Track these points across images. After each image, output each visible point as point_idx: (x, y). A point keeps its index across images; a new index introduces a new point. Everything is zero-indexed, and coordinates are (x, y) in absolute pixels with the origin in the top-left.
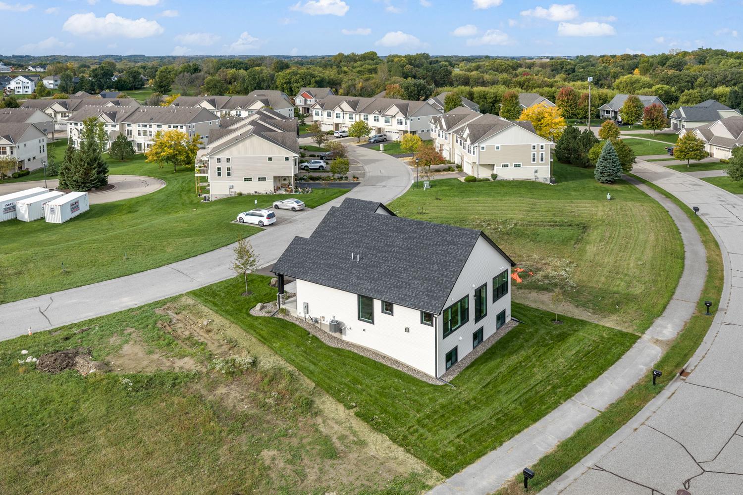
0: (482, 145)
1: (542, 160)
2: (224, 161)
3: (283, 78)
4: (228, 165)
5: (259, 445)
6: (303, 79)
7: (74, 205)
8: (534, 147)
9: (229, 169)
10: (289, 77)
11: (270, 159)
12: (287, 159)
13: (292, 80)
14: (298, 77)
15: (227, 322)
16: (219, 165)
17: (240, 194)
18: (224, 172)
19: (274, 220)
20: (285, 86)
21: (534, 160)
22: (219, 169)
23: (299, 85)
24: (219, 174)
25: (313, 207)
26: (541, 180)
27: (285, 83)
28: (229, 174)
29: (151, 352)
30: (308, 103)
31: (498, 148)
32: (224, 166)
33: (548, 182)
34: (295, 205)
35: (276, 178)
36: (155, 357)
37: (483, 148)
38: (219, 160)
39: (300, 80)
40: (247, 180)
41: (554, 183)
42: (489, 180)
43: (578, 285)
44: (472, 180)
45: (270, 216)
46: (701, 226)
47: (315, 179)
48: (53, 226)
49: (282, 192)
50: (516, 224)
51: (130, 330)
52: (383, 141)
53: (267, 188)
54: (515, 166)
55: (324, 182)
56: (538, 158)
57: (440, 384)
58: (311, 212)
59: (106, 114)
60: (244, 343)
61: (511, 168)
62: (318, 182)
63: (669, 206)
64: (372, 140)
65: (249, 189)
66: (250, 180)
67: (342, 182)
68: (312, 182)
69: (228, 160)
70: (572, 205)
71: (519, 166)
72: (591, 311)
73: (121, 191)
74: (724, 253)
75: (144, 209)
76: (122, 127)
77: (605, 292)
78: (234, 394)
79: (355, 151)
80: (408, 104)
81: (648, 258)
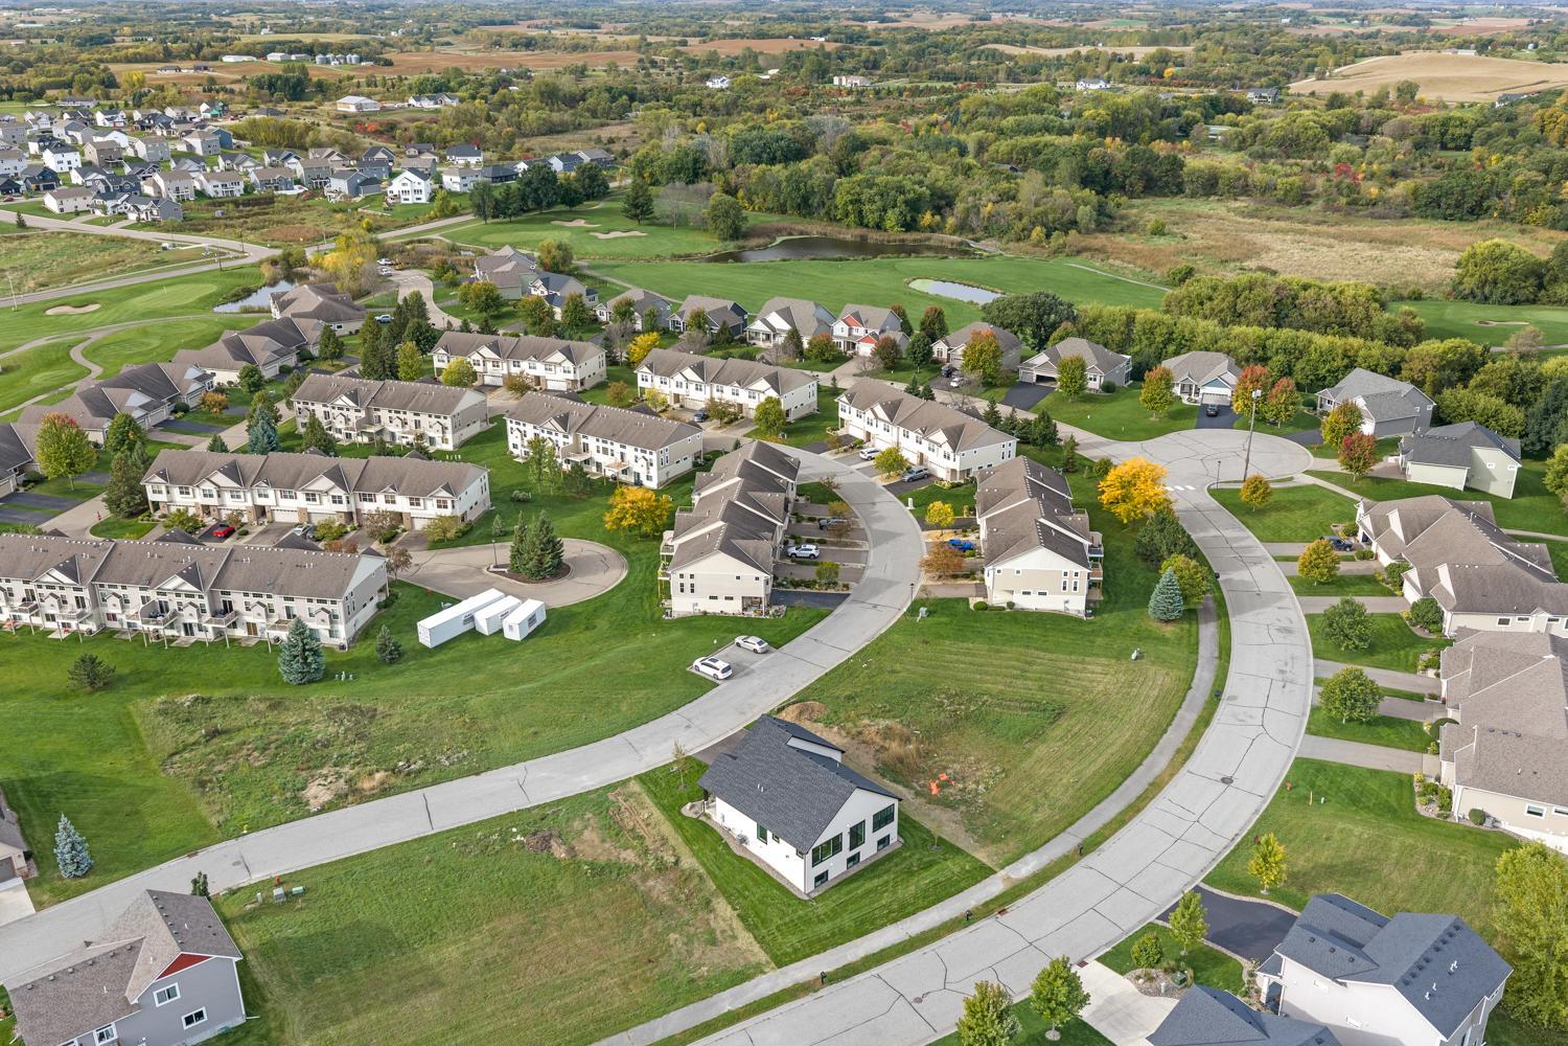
0: (998, 568)
1: (1075, 589)
2: (686, 576)
3: (848, 192)
4: (692, 581)
5: (669, 929)
6: (882, 195)
7: (532, 619)
8: (1065, 574)
9: (692, 585)
10: (858, 189)
11: (738, 578)
12: (757, 579)
13: (863, 197)
14: (875, 189)
15: (662, 818)
16: (682, 581)
17: (705, 613)
18: (687, 588)
19: (730, 672)
20: (850, 207)
21: (1064, 588)
22: (682, 585)
23: (874, 207)
24: (682, 590)
25: (778, 647)
26: (1072, 612)
27: (851, 202)
28: (692, 591)
29: (603, 841)
30: (854, 333)
31: (1018, 572)
32: (687, 582)
33: (1082, 615)
34: (757, 647)
35: (745, 599)
36: (607, 845)
37: (999, 571)
38: (682, 576)
39: (877, 198)
40: (712, 598)
41: (1090, 615)
42: (1004, 609)
43: (986, 804)
44: (983, 607)
45: (724, 671)
46: (1205, 721)
47: (796, 584)
48: (512, 644)
49: (751, 613)
50: (984, 703)
51: (589, 815)
52: (923, 478)
53: (734, 608)
54: (1040, 594)
55: (806, 590)
56: (1070, 586)
57: (806, 898)
58: (775, 654)
59: (555, 419)
60: (672, 842)
61: (1034, 596)
62: (799, 590)
63: (1204, 676)
64: (906, 478)
65: (714, 607)
66: (716, 598)
67: (829, 591)
68: (792, 589)
69: (692, 576)
70: (1080, 666)
71: (1045, 594)
72: (976, 837)
73: (578, 579)
74: (1183, 771)
75: (602, 624)
76: (576, 439)
77: (1006, 816)
78: (659, 887)
79: (874, 504)
80: (963, 426)
81: (1088, 772)
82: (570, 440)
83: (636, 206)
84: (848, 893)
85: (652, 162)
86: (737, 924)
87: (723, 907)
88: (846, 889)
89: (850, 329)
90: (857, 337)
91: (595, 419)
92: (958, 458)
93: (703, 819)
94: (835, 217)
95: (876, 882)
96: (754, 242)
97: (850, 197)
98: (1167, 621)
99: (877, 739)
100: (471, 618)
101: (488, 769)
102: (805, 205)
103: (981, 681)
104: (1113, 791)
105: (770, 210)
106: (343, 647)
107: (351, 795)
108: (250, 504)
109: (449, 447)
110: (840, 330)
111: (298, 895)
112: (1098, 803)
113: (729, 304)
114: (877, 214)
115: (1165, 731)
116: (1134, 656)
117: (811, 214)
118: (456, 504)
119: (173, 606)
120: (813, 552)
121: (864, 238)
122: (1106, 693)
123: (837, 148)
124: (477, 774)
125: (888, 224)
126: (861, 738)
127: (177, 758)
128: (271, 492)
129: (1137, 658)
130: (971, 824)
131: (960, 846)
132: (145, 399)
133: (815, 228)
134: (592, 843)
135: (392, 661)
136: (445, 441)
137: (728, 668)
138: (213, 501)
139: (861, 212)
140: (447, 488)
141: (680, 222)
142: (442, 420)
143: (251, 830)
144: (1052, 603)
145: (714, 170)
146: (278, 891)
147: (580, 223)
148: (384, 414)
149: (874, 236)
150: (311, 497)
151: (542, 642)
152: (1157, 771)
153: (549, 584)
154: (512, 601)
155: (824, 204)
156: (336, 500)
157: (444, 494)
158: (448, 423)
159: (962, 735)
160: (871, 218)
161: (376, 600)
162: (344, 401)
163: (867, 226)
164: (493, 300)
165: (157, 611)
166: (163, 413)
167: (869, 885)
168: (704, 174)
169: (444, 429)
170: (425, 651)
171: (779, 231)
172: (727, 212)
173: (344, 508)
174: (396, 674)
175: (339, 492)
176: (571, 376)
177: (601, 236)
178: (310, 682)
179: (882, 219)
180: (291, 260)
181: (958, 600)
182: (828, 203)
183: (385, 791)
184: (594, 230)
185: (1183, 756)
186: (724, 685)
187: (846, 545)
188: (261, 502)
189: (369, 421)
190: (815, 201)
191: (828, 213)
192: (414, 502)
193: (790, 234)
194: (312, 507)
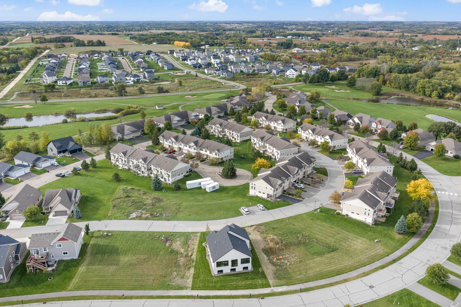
0: (344, 202)
1: (369, 215)
2: (253, 184)
3: (421, 84)
4: (255, 186)
5: (176, 271)
6: (433, 86)
7: (214, 187)
8: (366, 209)
9: (255, 187)
10: (425, 83)
11: (266, 188)
12: (271, 189)
13: (426, 86)
14: (431, 84)
15: (198, 244)
17: (257, 196)
18: (253, 188)
19: (248, 213)
20: (421, 89)
21: (365, 214)
22: (252, 187)
23: (429, 90)
25: (268, 209)
26: (368, 223)
27: (422, 87)
28: (255, 189)
29: (180, 245)
31: (350, 205)
32: (254, 186)
33: (371, 224)
34: (261, 208)
35: (268, 194)
36: (180, 246)
37: (344, 204)
38: (252, 184)
39: (431, 87)
40: (259, 192)
41: (374, 225)
42: (345, 216)
43: (286, 268)
44: (339, 214)
45: (246, 212)
46: (383, 267)
47: (289, 194)
48: (207, 192)
49: (269, 199)
50: (312, 241)
51: (183, 238)
52: (359, 173)
53: (265, 196)
54: (357, 214)
55: (291, 197)
56: (367, 214)
57: (214, 275)
58: (266, 211)
59: (260, 137)
60: (194, 251)
61: (355, 214)
62: (289, 196)
63: (397, 254)
64: (353, 172)
65: (260, 195)
66: (260, 192)
67: (297, 199)
68: (287, 196)
69: (255, 185)
70: (355, 239)
71: (359, 214)
72: (274, 276)
73: (236, 180)
74: (360, 279)
75: (231, 193)
76: (264, 144)
77: (289, 273)
78: (183, 260)
79: (336, 177)
80: (375, 159)
81: (326, 270)
82: (262, 144)
83: (350, 83)
84: (225, 278)
85: (363, 71)
86: (192, 276)
87: (192, 271)
88: (226, 277)
89: (377, 126)
90: (378, 128)
91: (270, 139)
92: (369, 168)
93: (205, 247)
94: (416, 92)
95: (235, 278)
96: (383, 97)
97: (421, 86)
98: (400, 234)
99: (269, 241)
100: (200, 184)
101: (172, 220)
102: (407, 87)
103: (318, 235)
104: (329, 277)
105: (396, 88)
106: (170, 184)
107: (139, 218)
108: (178, 146)
109: (239, 141)
110: (374, 125)
111: (109, 236)
112: (321, 279)
113: (347, 113)
114: (430, 92)
115: (365, 266)
116: (376, 241)
117: (409, 90)
118: (219, 155)
119: (140, 166)
120: (302, 187)
121: (422, 99)
122: (355, 249)
123: (428, 70)
124: (168, 221)
125: (433, 95)
126: (265, 239)
127: (116, 200)
128: (182, 144)
129: (377, 242)
130: (276, 272)
131: (268, 277)
132: (179, 119)
133: (407, 95)
134: (177, 245)
135: (177, 190)
136: (238, 139)
137: (248, 211)
138: (171, 144)
139: (425, 91)
140: (218, 150)
141: (363, 89)
142: (238, 134)
143: (114, 219)
144: (361, 218)
145: (381, 74)
146: (105, 233)
147: (334, 87)
148: (226, 130)
149: (426, 99)
150: (190, 147)
151: (214, 194)
152: (350, 276)
153: (228, 180)
154: (212, 181)
155: (413, 87)
156: (195, 149)
157: (217, 152)
158: (239, 135)
159: (298, 248)
160: (427, 93)
161: (184, 174)
162: (218, 125)
163: (426, 96)
164: (284, 105)
165: (137, 167)
166: (183, 123)
167: (233, 278)
168: (378, 75)
169: (238, 136)
170: (187, 189)
171: (394, 95)
172: (376, 87)
173: (196, 151)
174: (176, 193)
175: (195, 147)
176: (283, 128)
177: (336, 91)
178: (157, 190)
179: (431, 94)
180: (248, 90)
181: (333, 210)
182: (415, 87)
183: (147, 219)
184: (336, 89)
185: (364, 275)
186: (245, 216)
187: (316, 187)
188: (180, 146)
189: (223, 131)
190: (410, 86)
191: (414, 90)
192: (211, 153)
193: (398, 96)
194: (190, 150)
